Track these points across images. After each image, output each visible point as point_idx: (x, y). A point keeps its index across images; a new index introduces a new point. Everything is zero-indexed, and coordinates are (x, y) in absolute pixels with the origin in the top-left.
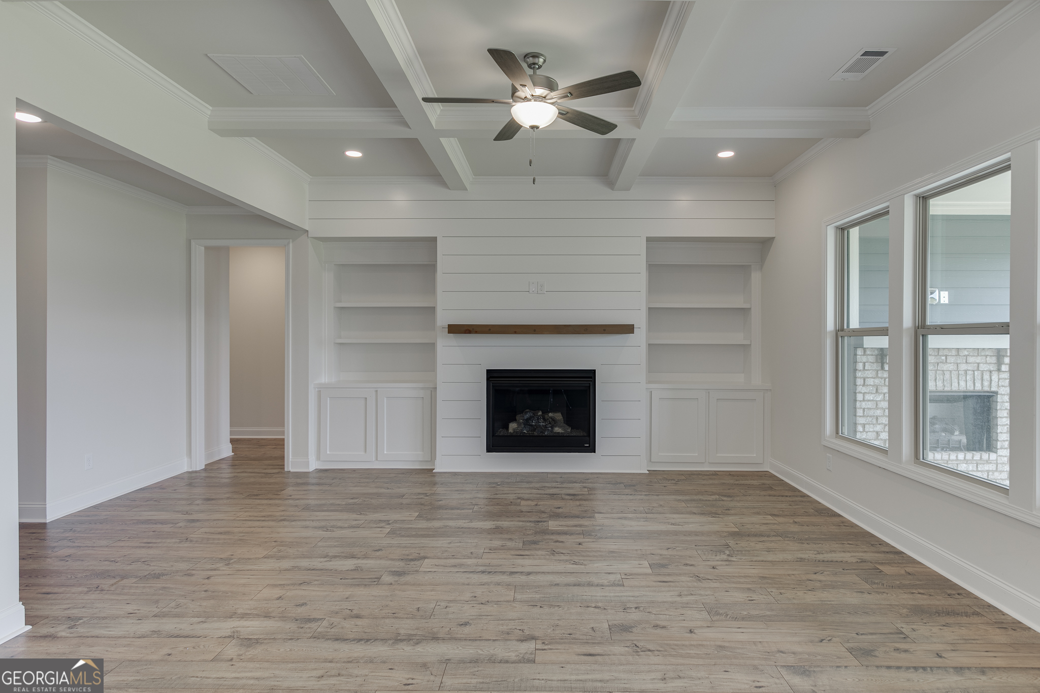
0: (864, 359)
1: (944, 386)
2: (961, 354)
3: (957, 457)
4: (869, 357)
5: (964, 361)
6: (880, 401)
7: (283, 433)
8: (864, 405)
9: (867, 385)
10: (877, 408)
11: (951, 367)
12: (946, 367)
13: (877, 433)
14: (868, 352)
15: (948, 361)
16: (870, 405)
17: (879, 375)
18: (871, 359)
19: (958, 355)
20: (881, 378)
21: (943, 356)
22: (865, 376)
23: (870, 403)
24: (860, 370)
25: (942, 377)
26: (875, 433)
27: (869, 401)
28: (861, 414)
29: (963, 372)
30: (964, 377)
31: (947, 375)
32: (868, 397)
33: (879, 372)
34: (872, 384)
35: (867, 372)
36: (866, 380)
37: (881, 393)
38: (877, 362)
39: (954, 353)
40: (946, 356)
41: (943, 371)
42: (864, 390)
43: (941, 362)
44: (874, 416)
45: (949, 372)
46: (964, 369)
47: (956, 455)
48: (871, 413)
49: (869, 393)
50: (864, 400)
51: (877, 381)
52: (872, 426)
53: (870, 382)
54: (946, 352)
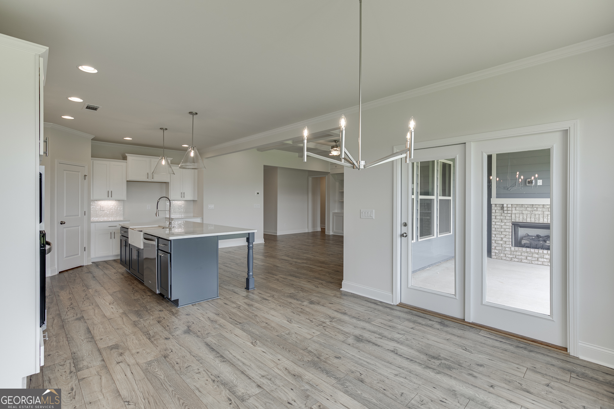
0: (496, 208)
1: (535, 220)
2: (545, 207)
3: (543, 252)
4: (498, 208)
5: (547, 210)
6: (503, 225)
7: (325, 226)
8: (495, 226)
9: (497, 219)
10: (501, 228)
11: (540, 213)
12: (536, 213)
13: (502, 238)
14: (497, 206)
15: (538, 210)
16: (498, 227)
17: (502, 215)
18: (499, 208)
19: (544, 207)
20: (504, 216)
21: (535, 208)
22: (496, 215)
23: (498, 226)
24: (494, 213)
25: (534, 217)
26: (501, 238)
27: (498, 225)
28: (494, 230)
29: (546, 215)
30: (547, 218)
31: (537, 216)
32: (497, 223)
33: (502, 214)
34: (499, 218)
35: (497, 214)
36: (496, 217)
37: (504, 222)
38: (502, 210)
39: (541, 206)
40: (537, 208)
41: (535, 214)
42: (496, 220)
43: (534, 211)
44: (500, 231)
45: (538, 215)
46: (547, 214)
47: (542, 251)
48: (499, 230)
49: (498, 222)
50: (495, 225)
51: (502, 217)
52: (499, 235)
53: (498, 217)
54: (537, 206)
